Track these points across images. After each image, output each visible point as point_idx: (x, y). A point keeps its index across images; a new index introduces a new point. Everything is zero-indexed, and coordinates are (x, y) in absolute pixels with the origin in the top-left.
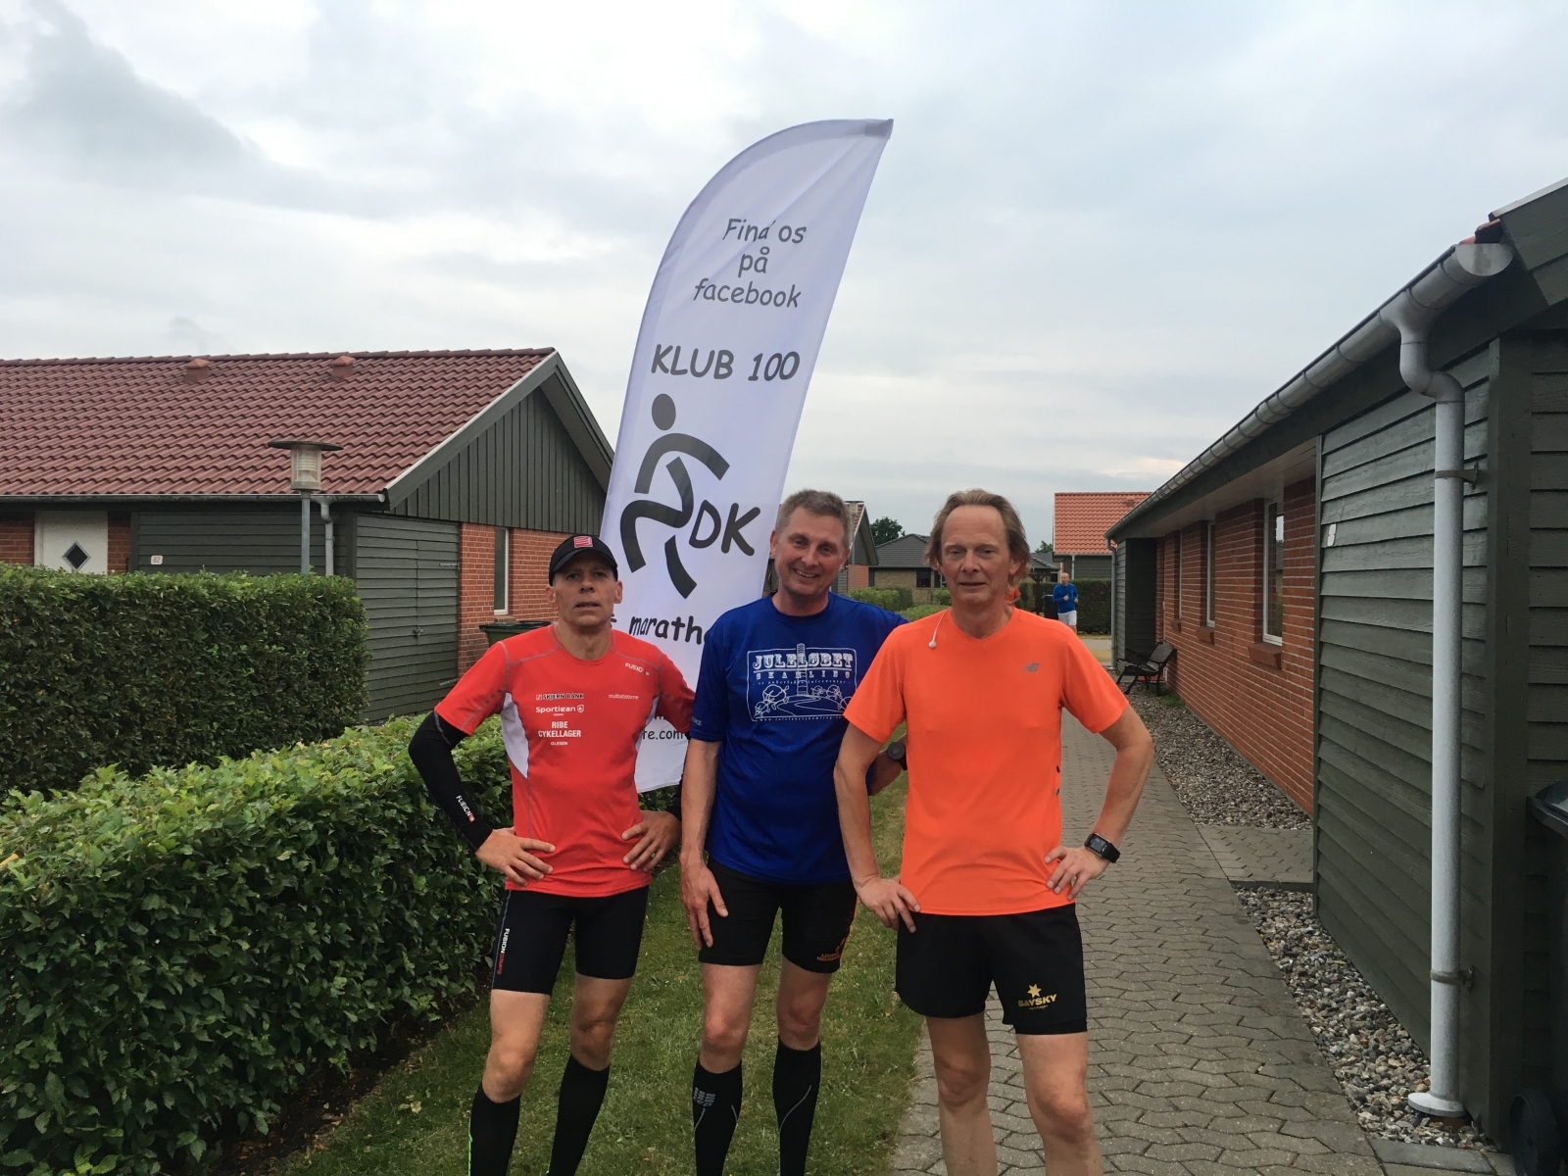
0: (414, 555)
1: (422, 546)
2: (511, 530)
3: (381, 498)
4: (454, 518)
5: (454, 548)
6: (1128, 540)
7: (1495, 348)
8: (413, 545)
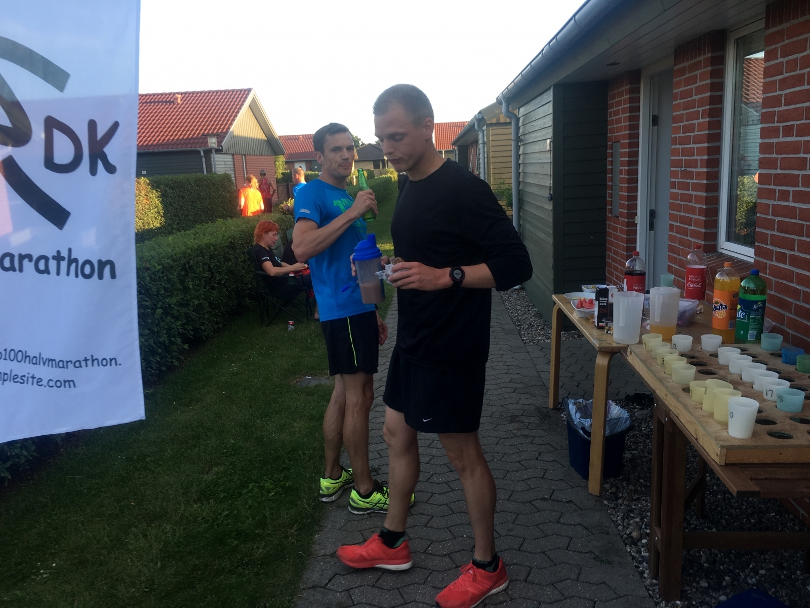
0: (224, 166)
1: (226, 163)
2: (245, 155)
3: (221, 148)
4: (232, 153)
5: (232, 163)
6: (458, 146)
7: (485, 126)
8: (223, 163)
